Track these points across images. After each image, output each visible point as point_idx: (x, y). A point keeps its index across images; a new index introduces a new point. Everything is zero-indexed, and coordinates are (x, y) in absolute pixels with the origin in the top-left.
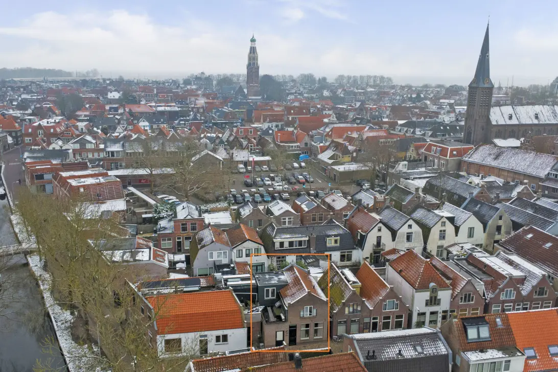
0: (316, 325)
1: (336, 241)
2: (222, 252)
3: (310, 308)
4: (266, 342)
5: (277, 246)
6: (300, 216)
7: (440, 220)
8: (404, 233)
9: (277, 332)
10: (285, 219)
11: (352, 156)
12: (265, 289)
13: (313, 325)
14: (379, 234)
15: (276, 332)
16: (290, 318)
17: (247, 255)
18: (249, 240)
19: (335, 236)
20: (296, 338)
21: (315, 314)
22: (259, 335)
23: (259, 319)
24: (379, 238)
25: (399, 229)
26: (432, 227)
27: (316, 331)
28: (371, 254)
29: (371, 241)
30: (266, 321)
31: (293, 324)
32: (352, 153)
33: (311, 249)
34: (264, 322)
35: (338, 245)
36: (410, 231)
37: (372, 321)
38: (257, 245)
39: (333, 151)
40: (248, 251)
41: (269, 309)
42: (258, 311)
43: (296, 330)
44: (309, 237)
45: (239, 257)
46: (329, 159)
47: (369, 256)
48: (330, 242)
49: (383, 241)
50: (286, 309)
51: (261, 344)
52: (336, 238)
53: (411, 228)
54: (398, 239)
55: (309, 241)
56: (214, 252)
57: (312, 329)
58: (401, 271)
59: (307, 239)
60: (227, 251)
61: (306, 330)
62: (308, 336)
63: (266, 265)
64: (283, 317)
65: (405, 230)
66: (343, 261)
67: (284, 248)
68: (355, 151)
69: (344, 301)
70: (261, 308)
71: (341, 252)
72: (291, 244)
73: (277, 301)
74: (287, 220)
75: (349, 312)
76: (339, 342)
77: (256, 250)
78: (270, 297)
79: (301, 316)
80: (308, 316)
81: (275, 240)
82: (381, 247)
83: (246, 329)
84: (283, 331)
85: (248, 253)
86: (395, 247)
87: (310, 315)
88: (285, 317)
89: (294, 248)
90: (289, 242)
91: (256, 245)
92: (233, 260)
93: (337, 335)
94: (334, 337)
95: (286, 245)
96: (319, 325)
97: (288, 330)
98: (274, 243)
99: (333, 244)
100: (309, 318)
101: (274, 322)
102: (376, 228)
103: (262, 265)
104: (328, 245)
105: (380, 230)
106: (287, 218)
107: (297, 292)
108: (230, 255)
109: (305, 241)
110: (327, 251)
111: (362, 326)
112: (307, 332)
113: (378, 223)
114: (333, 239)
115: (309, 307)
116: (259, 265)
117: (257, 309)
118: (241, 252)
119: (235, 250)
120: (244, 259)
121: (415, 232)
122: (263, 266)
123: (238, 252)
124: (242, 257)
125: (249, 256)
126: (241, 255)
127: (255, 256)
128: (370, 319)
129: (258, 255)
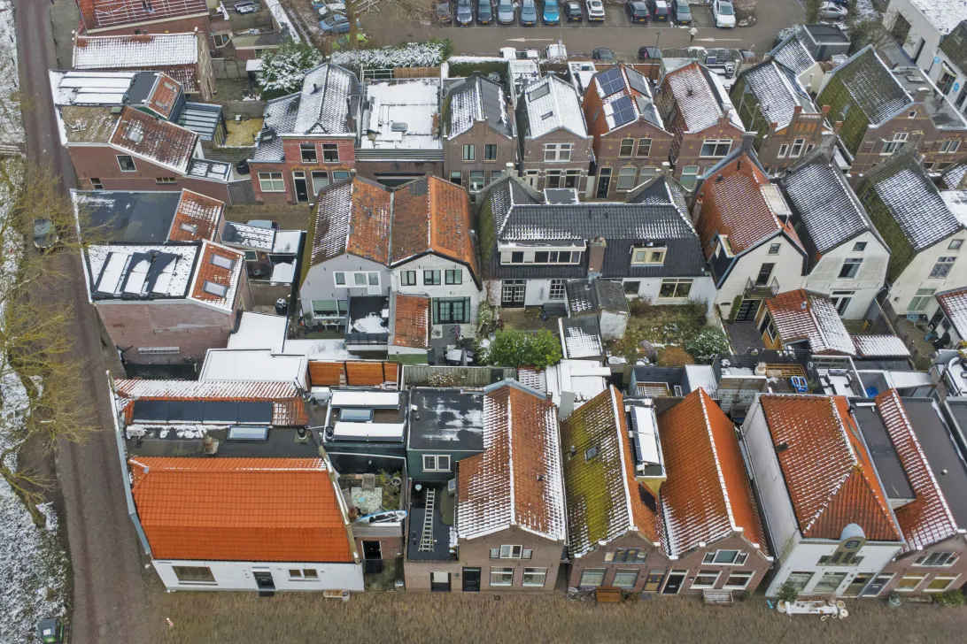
1: (656, 256)
2: (367, 273)
3: (517, 548)
4: (407, 582)
5: (506, 259)
6: (591, 143)
7: (951, 234)
8: (840, 259)
9: (435, 574)
10: (554, 147)
12: (424, 456)
13: (522, 570)
14: (771, 259)
15: (433, 571)
16: (464, 557)
17: (428, 282)
18: (432, 253)
19: (658, 243)
20: (479, 583)
21: (527, 556)
24: (767, 269)
25: (829, 250)
26: (922, 250)
28: (738, 298)
29: (745, 272)
31: (473, 564)
33: (591, 269)
35: (661, 263)
36: (856, 255)
37: (671, 573)
38: (454, 264)
40: (429, 274)
42: (393, 521)
43: (479, 573)
44: (588, 246)
45: (409, 284)
47: (732, 301)
48: (642, 258)
49: (776, 273)
51: (399, 584)
52: (659, 248)
53: (862, 249)
54: (818, 270)
55: (586, 254)
56: (346, 273)
57: (518, 575)
58: (784, 447)
60: (379, 272)
61: (504, 575)
63: (474, 303)
65: (844, 252)
66: (667, 295)
67: (524, 264)
71: (665, 281)
72: (541, 256)
74: (558, 149)
76: (580, 600)
77: (450, 273)
78: (437, 469)
79: (493, 556)
80: (510, 557)
81: (501, 247)
82: (769, 285)
84: (450, 574)
85: (428, 277)
86: (803, 287)
87: (515, 556)
89: (548, 264)
90: (537, 252)
91: (450, 264)
92: (394, 289)
93: (578, 588)
95: (529, 258)
96: (536, 570)
97: (461, 571)
98: (498, 255)
99: (648, 262)
100: (512, 560)
103: (464, 301)
104: (633, 263)
105: (774, 251)
106: (558, 146)
108: (386, 280)
109: (576, 252)
110: (629, 275)
111: (643, 579)
113: (775, 236)
114: (650, 249)
115: (512, 546)
116: (458, 301)
117: (392, 515)
118: (411, 274)
119: (397, 272)
120: (420, 289)
121: (871, 259)
122: (467, 303)
123: (404, 274)
124: (415, 284)
125: (433, 284)
126: (412, 281)
127: (446, 284)
128: (667, 571)
129: (454, 283)
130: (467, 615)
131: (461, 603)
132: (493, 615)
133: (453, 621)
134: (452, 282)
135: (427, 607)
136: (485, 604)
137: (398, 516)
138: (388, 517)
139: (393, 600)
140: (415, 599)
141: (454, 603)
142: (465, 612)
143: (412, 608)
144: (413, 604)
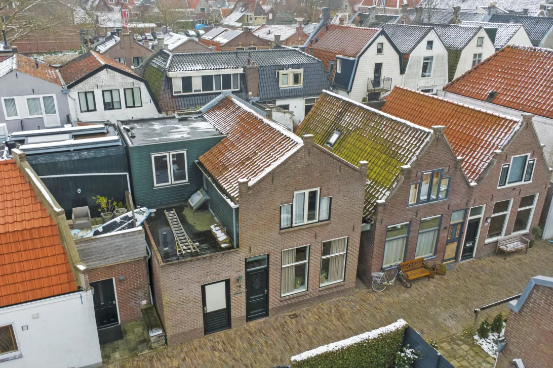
0: (327, 248)
1: (296, 79)
2: (41, 96)
3: (313, 195)
4: (168, 324)
5: (177, 86)
7: (476, 34)
8: (420, 57)
9: (208, 289)
11: (268, 18)
12: (153, 156)
13: (319, 248)
14: (379, 59)
15: (203, 287)
16: (246, 236)
17: (109, 106)
18: (106, 66)
19: (294, 66)
20: (267, 297)
21: (324, 215)
22: (144, 302)
23: (140, 249)
24: (378, 67)
25: (413, 49)
26: (463, 48)
27: (325, 265)
29: (364, 72)
30: (166, 257)
31: (258, 252)
32: (267, 14)
33: (250, 93)
34: (158, 260)
35: (300, 85)
36: (429, 53)
37: (470, 218)
38: (131, 80)
39: (242, 12)
40: (107, 95)
41: (171, 215)
42: (132, 225)
43: (267, 270)
44: (244, 68)
45: (88, 110)
46: (237, 21)
48: (286, 82)
49: (384, 73)
50: (232, 205)
51: (155, 333)
52: (297, 71)
53: (431, 48)
54: (409, 69)
55: (243, 76)
56: (16, 98)
57: (314, 261)
59: (240, 71)
60: (54, 95)
61: (297, 267)
62: (302, 284)
64: (221, 236)
65: (421, 51)
67: (193, 93)
68: (271, 11)
69: (408, 166)
70: (141, 215)
71: (307, 101)
72: (207, 81)
73: (195, 191)
75: (418, 201)
76: (388, 287)
77: (129, 93)
78: (171, 181)
79: (284, 225)
80: (306, 221)
81: (170, 74)
82: (381, 87)
83: (88, 296)
84: (227, 282)
85: (108, 100)
87: (311, 217)
88: (229, 233)
89: (214, 91)
90: (203, 77)
91: (127, 81)
92: (74, 117)
93: (382, 270)
94: (374, 274)
95: (197, 84)
96: (334, 247)
97: (243, 274)
98: (169, 80)
99: (291, 85)
100: (308, 228)
101: (191, 254)
102: (374, 47)
104: (281, 86)
105: (380, 51)
107: (260, 150)
108: (64, 106)
109: (235, 75)
110: (280, 98)
111: (444, 234)
112: (300, 272)
113: (379, 35)
114: (291, 72)
115: (307, 192)
117: (127, 218)
118: (90, 96)
119: (74, 93)
120: (100, 114)
121: (438, 56)
123: (82, 96)
124: (95, 110)
125: (113, 108)
126: (91, 107)
127: (127, 107)
128: (465, 217)
129: (134, 106)
130: (266, 343)
131: (251, 334)
132: (300, 332)
133: (250, 355)
134: (132, 105)
135: (207, 353)
136: (282, 326)
137: (137, 216)
138: (122, 223)
139: (151, 361)
140: (185, 350)
141: (241, 337)
142: (262, 341)
143: (184, 360)
144: (182, 355)
